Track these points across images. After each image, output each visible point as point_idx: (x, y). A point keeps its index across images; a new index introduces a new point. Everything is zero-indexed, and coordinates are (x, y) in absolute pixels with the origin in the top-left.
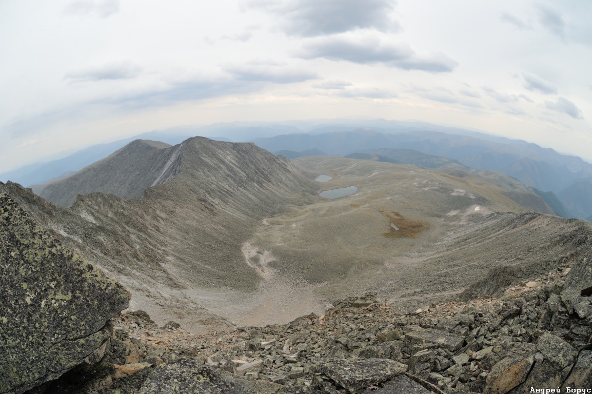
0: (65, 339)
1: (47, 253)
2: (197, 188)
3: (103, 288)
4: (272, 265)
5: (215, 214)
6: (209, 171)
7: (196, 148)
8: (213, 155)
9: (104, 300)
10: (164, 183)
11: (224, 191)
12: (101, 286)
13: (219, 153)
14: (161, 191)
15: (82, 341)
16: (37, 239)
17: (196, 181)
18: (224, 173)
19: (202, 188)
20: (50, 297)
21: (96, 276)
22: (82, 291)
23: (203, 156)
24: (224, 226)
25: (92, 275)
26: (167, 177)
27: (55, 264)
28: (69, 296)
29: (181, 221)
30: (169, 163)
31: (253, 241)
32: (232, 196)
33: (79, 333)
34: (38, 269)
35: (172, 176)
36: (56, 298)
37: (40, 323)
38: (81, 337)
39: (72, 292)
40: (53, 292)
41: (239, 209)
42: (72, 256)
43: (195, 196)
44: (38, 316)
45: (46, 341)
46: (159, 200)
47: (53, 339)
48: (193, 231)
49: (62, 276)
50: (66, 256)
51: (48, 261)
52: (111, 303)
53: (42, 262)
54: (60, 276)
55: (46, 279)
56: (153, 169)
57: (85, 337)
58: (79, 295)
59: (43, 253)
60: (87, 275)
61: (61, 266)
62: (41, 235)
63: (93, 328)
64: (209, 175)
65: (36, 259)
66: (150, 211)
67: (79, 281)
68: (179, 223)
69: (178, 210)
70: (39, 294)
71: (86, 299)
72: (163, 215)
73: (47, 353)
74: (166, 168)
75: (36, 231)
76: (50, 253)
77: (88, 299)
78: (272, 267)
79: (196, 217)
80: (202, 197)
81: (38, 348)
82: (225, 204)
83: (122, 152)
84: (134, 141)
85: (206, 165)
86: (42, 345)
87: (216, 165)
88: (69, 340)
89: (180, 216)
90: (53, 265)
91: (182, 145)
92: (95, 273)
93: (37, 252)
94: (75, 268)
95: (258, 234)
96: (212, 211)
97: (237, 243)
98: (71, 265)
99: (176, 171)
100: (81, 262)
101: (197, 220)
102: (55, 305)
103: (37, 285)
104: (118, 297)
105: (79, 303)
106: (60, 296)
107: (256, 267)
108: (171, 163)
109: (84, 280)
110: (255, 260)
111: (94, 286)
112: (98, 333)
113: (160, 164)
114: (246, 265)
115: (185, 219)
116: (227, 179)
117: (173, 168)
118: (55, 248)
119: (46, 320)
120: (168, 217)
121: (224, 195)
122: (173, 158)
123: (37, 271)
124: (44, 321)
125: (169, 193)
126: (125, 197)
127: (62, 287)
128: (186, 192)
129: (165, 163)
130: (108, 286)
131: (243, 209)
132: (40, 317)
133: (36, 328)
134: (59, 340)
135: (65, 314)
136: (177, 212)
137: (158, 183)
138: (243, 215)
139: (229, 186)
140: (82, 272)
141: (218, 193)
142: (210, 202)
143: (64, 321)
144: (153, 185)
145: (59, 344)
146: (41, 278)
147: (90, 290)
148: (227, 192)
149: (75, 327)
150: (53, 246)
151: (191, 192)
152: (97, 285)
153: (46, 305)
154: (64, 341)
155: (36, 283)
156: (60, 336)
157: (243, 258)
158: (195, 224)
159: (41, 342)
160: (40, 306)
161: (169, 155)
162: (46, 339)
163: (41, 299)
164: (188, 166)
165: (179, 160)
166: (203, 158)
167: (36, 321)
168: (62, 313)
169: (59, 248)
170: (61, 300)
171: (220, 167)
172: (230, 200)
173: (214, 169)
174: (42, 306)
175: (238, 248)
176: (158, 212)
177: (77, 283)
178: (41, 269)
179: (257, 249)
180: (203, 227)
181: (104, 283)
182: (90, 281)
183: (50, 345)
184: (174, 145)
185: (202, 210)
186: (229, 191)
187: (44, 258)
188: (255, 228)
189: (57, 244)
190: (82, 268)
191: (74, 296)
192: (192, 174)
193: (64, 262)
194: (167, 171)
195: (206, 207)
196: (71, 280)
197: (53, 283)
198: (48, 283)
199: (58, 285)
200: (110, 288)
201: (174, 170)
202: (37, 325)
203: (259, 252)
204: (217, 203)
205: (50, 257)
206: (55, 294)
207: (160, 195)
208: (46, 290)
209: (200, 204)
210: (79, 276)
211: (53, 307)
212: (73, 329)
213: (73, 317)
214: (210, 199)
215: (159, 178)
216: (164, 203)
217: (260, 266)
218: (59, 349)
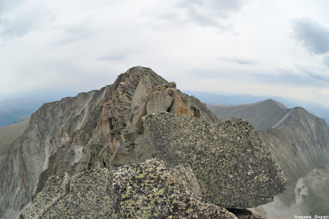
0: (257, 195)
1: (265, 157)
2: (293, 137)
3: (281, 181)
4: (304, 197)
5: (296, 156)
6: (302, 130)
7: (299, 114)
8: (306, 121)
9: (280, 186)
10: (279, 128)
11: (305, 144)
12: (281, 180)
13: (309, 120)
14: (276, 132)
15: (263, 199)
16: (262, 149)
17: (294, 133)
18: (308, 134)
19: (296, 138)
20: (260, 176)
21: (281, 175)
22: (274, 179)
23: (301, 120)
24: (297, 165)
25: (280, 174)
26: (281, 125)
27: (267, 163)
28: (268, 179)
29: (279, 153)
30: (284, 118)
31: (305, 179)
32: (307, 149)
33: (264, 195)
34: (259, 162)
35: (283, 126)
36: (263, 178)
37: (250, 185)
38: (264, 197)
39: (270, 178)
40: (262, 174)
41: (307, 158)
42: (275, 163)
43: (291, 142)
44: (251, 182)
45: (248, 193)
46: (273, 136)
47: (252, 193)
48: (282, 160)
49: (268, 169)
50: (273, 161)
51: (264, 161)
52: (281, 188)
53: (262, 160)
54: (267, 169)
55: (261, 168)
56: (275, 118)
57: (265, 198)
58: (272, 180)
59: (263, 156)
60: (278, 173)
61: (269, 165)
62: (264, 148)
63: (270, 195)
64: (301, 132)
65: (259, 157)
66: (267, 141)
67: (274, 174)
68: (278, 153)
69: (280, 146)
70: (256, 173)
71: (274, 183)
72: (272, 146)
73: (245, 198)
74: (282, 120)
75: (262, 145)
76: (266, 157)
77: (275, 183)
78: (303, 198)
79: (287, 153)
80: (294, 143)
81: (242, 194)
82: (302, 152)
83: (262, 103)
84: (269, 99)
85: (301, 125)
86: (245, 194)
87: (306, 127)
88: (258, 196)
89: (280, 150)
90: (266, 163)
91: (292, 110)
92: (281, 174)
93: (261, 154)
94: (275, 168)
95: (308, 176)
96: (296, 153)
97: (298, 177)
98: (274, 166)
99: (286, 123)
100: (278, 167)
101: (287, 156)
102: (261, 180)
103: (256, 169)
104: (285, 187)
105: (271, 183)
106: (264, 177)
107: (297, 195)
108: (285, 118)
109: (276, 175)
110: (299, 190)
111: (279, 179)
112: (270, 198)
113: (279, 117)
114: (294, 191)
115: (281, 152)
116: (308, 138)
117: (285, 121)
118: (269, 156)
119: (254, 185)
120: (274, 147)
121: (305, 146)
122: (287, 116)
123: (258, 163)
124: (253, 185)
125: (280, 135)
126: (257, 128)
127: (267, 174)
128: (288, 137)
129: (282, 117)
130: (283, 181)
131: (309, 158)
132: (252, 182)
133: (247, 186)
134: (254, 195)
135: (263, 186)
136: (279, 147)
137: (276, 127)
138: (307, 163)
139: (308, 143)
140: (277, 171)
141: (302, 144)
142: (296, 148)
143: (261, 188)
144: (273, 127)
145: (253, 196)
146: (259, 167)
147: (277, 180)
148: (306, 145)
149: (264, 192)
150: (268, 155)
151: (290, 139)
152: (280, 179)
153: (257, 179)
154: (256, 196)
155: (256, 168)
156: (256, 193)
157: (295, 186)
158: (285, 157)
159: (246, 192)
160: (254, 178)
161: (285, 113)
162: (249, 192)
163: (256, 175)
164: (293, 123)
165: (289, 118)
166: (301, 121)
167: (249, 183)
168: (262, 184)
169: (270, 157)
170: (264, 179)
171: (307, 129)
172: (306, 151)
173: (304, 129)
174: (255, 178)
175: (296, 180)
176: (270, 143)
177: (273, 175)
178: (260, 162)
179: (303, 184)
180: (288, 161)
181: (282, 179)
182: (278, 176)
183: (249, 195)
184: (289, 108)
185: (291, 151)
186: (307, 145)
187: (263, 159)
188: (309, 172)
189: (270, 155)
190: (277, 169)
191: (270, 180)
192: (293, 128)
193: (271, 164)
194: (282, 122)
195: (294, 150)
196: (271, 173)
197: (264, 171)
198: (261, 170)
199: (265, 173)
200: (284, 182)
201: (285, 123)
202: (248, 185)
203: (303, 187)
204: (299, 150)
205: (266, 159)
206: (263, 176)
207: (275, 134)
208: (259, 172)
209: (292, 147)
210: (275, 172)
211: (259, 181)
212: (263, 193)
213: (265, 188)
214: (297, 146)
215: (277, 124)
216: (275, 139)
217: (299, 194)
218: (252, 198)
